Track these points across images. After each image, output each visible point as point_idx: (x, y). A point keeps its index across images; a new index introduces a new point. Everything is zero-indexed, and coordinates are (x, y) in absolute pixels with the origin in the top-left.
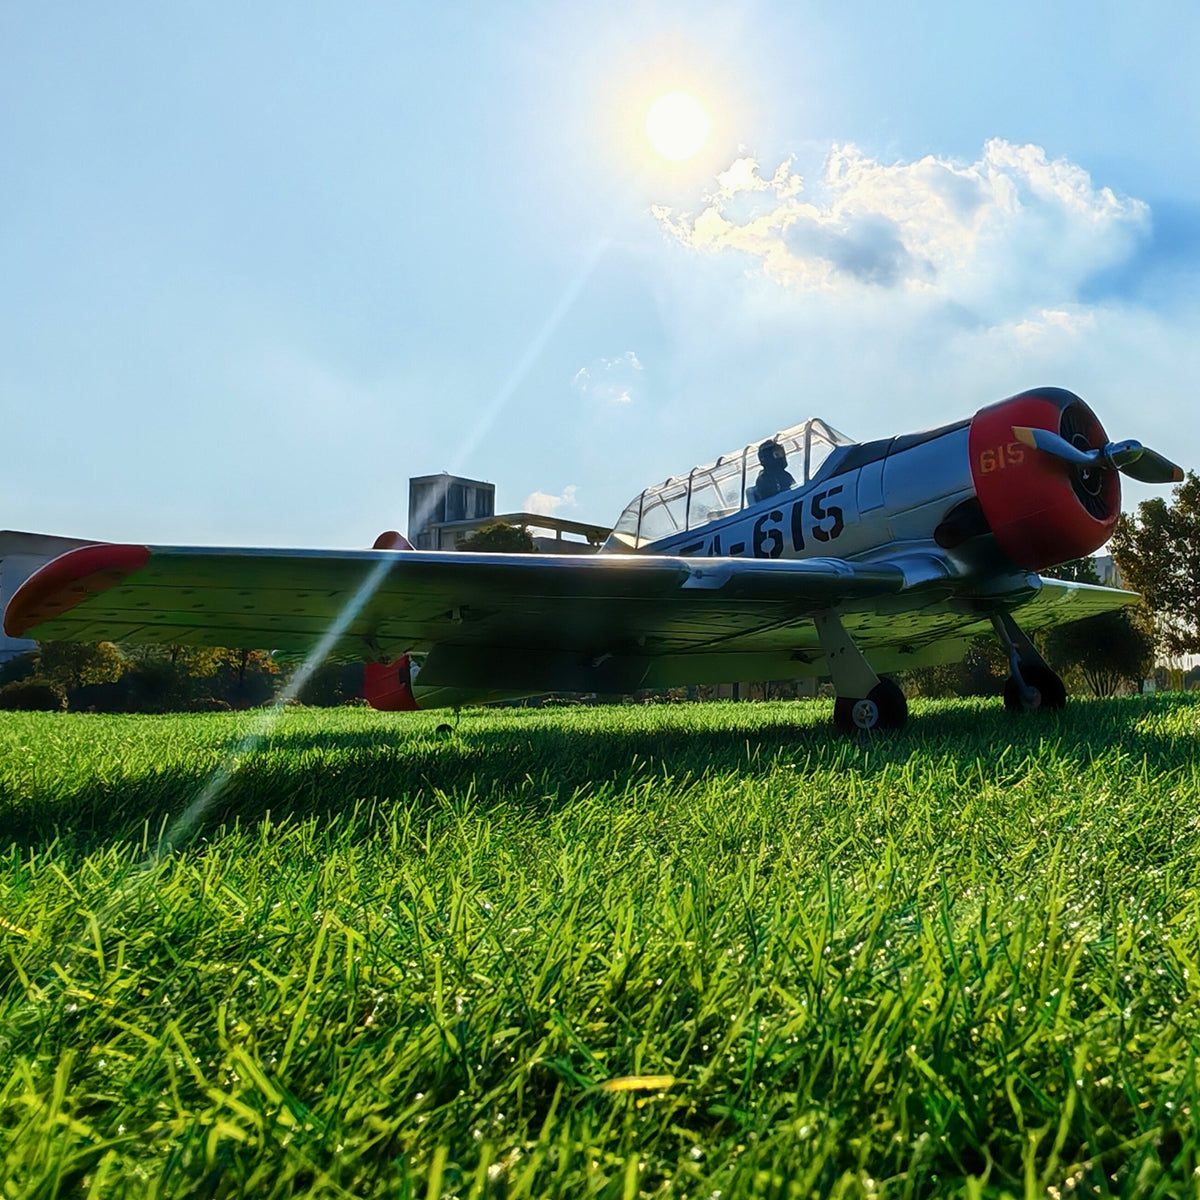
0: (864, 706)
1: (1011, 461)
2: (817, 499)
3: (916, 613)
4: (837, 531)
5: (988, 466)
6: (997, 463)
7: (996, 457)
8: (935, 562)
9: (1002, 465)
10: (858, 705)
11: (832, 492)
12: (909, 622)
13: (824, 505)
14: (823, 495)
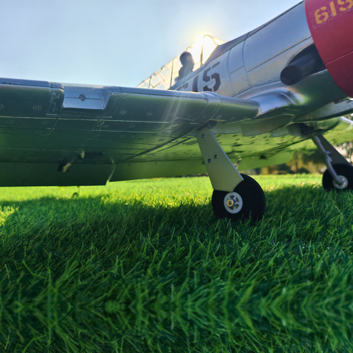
0: (232, 197)
1: (342, 9)
2: (205, 73)
3: (268, 135)
4: (216, 88)
5: (322, 18)
6: (330, 14)
7: (329, 10)
8: (282, 96)
9: (334, 14)
10: (228, 196)
11: (214, 66)
12: (263, 142)
13: (209, 74)
14: (209, 69)
